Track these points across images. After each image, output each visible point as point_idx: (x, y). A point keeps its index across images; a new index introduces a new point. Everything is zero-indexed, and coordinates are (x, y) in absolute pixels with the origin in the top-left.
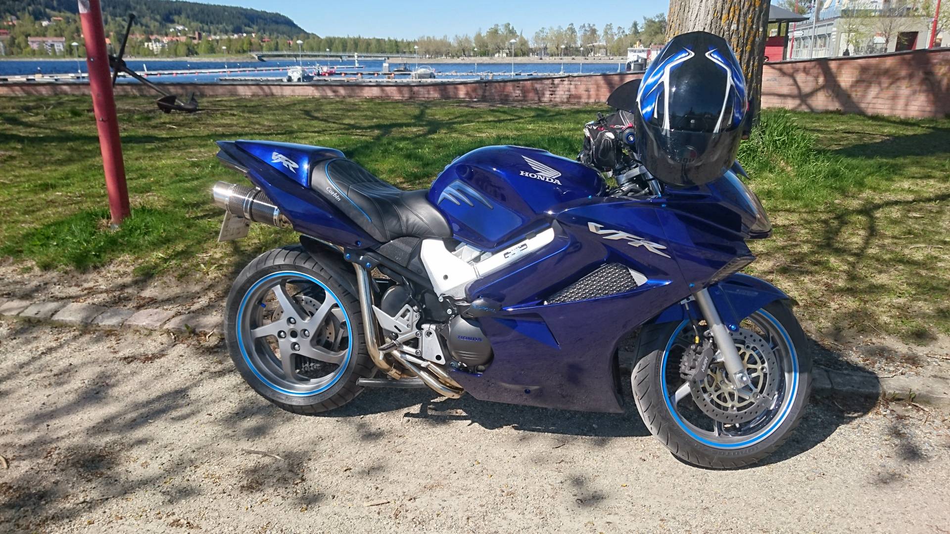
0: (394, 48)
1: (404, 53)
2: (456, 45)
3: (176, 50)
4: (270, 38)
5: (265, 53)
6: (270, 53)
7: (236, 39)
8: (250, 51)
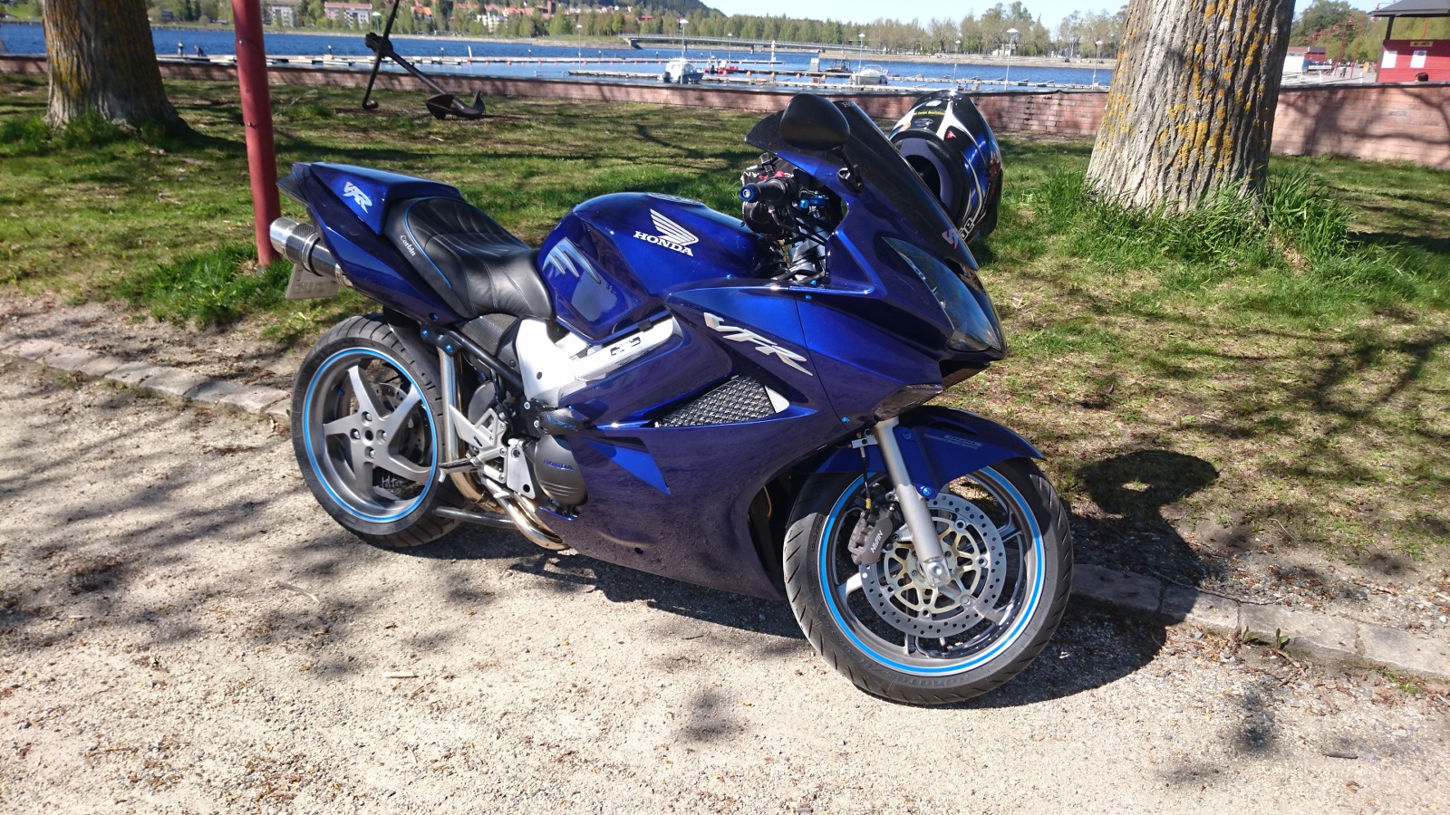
0: (835, 36)
1: (850, 43)
2: (931, 34)
3: (517, 29)
4: (652, 14)
5: (643, 36)
6: (649, 37)
7: (603, 14)
8: (621, 33)
